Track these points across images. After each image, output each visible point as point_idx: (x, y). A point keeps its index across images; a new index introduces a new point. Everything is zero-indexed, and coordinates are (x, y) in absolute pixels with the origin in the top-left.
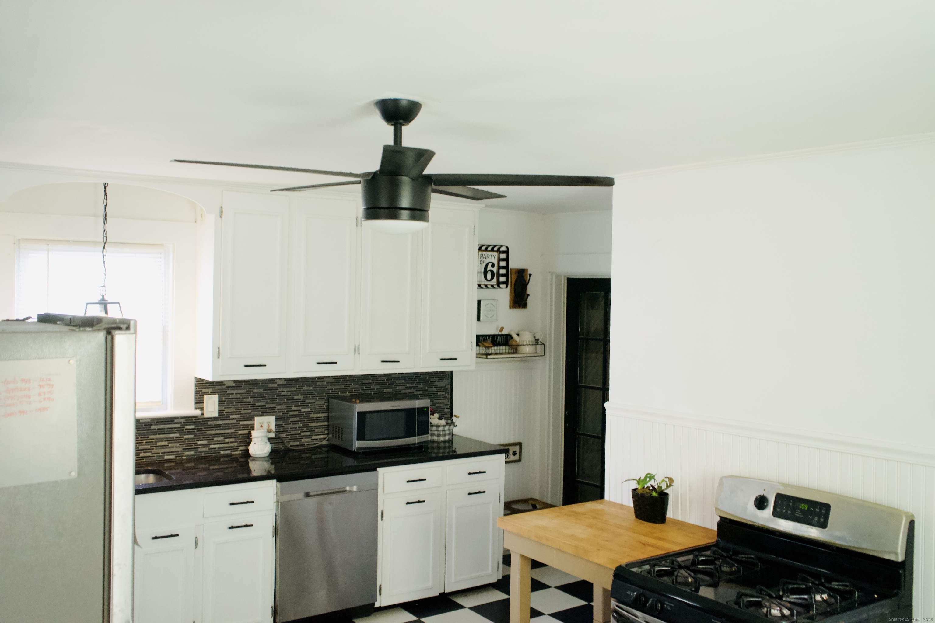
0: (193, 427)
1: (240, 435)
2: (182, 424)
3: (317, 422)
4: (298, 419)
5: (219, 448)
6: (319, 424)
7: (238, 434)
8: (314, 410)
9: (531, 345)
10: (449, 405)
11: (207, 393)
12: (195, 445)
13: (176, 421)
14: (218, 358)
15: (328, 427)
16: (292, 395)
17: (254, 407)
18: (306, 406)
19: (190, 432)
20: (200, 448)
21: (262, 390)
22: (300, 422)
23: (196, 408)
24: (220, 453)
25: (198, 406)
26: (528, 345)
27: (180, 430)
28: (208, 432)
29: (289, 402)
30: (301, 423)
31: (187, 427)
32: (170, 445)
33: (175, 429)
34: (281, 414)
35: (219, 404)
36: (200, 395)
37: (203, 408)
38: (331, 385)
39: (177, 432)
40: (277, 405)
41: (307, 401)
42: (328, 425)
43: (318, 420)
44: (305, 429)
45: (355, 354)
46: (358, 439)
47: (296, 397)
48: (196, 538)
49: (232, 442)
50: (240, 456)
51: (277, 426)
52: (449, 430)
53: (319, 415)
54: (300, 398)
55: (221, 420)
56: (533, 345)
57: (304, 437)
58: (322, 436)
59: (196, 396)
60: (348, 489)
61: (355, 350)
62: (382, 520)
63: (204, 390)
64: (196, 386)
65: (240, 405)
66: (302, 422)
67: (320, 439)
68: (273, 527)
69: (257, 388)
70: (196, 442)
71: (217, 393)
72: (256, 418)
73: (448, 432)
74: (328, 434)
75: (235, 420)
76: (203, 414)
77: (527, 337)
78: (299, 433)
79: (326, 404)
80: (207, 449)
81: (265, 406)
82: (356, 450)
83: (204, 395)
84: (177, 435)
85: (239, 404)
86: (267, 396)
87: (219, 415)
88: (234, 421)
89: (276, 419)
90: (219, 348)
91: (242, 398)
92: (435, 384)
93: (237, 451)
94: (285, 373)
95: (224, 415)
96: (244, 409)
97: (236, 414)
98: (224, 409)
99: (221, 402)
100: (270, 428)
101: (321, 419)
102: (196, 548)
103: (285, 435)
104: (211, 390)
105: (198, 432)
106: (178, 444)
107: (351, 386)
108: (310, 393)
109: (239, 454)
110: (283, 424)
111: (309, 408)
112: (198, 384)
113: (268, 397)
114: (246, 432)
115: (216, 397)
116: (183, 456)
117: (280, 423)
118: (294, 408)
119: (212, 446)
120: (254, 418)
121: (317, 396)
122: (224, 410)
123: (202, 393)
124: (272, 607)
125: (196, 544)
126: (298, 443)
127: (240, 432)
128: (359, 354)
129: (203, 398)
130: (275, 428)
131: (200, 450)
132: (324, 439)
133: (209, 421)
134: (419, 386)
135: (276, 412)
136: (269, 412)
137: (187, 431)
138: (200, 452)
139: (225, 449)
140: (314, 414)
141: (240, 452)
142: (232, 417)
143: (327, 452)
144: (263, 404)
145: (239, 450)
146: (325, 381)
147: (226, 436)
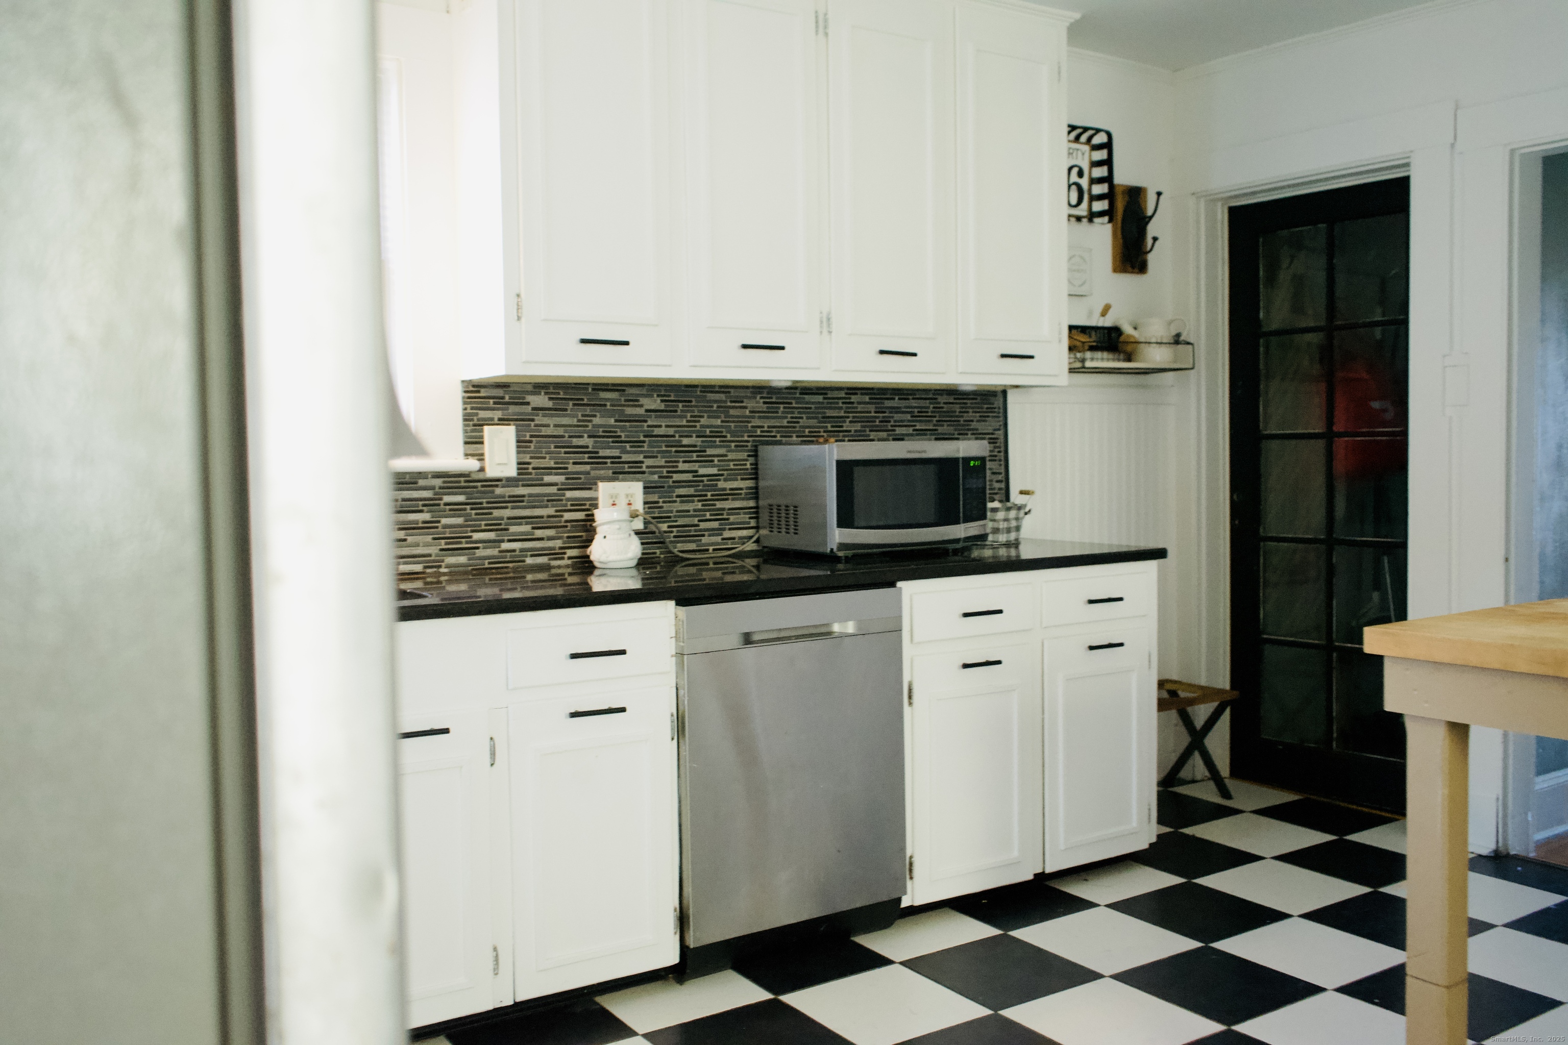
0: (461, 498)
1: (567, 521)
2: (437, 490)
3: (733, 500)
4: (691, 491)
5: (522, 550)
6: (738, 504)
7: (563, 519)
8: (725, 473)
9: (1166, 343)
10: (1000, 473)
11: (490, 422)
12: (467, 543)
13: (421, 482)
14: (519, 318)
15: (757, 513)
16: (677, 435)
17: (596, 460)
18: (709, 462)
19: (456, 509)
20: (478, 548)
21: (612, 421)
22: (696, 499)
23: (467, 455)
24: (524, 561)
25: (473, 448)
26: (1161, 343)
27: (431, 504)
28: (496, 513)
29: (670, 452)
30: (699, 501)
31: (447, 499)
32: (410, 539)
33: (421, 503)
34: (656, 477)
35: (518, 447)
36: (474, 425)
37: (482, 455)
38: (760, 417)
39: (425, 508)
40: (645, 457)
41: (710, 451)
42: (757, 507)
43: (734, 494)
44: (708, 514)
45: (821, 332)
46: (841, 524)
47: (685, 441)
48: (491, 739)
49: (550, 538)
50: (570, 570)
51: (647, 506)
52: (1017, 519)
53: (734, 484)
54: (694, 443)
55: (523, 486)
56: (1169, 343)
57: (706, 533)
58: (745, 533)
59: (465, 425)
60: (836, 628)
61: (821, 322)
62: (910, 704)
63: (483, 414)
64: (465, 403)
65: (566, 453)
66: (701, 497)
67: (740, 538)
68: (672, 715)
69: (602, 417)
70: (470, 534)
71: (512, 423)
72: (601, 485)
73: (1014, 524)
74: (757, 528)
75: (556, 488)
76: (482, 470)
77: (1156, 329)
78: (696, 522)
79: (752, 460)
80: (495, 552)
81: (620, 457)
82: (835, 550)
83: (482, 425)
84: (426, 516)
85: (563, 450)
86: (623, 435)
87: (519, 474)
88: (553, 490)
89: (645, 488)
90: (518, 296)
91: (570, 437)
92: (974, 425)
93: (563, 558)
94: (670, 366)
95: (530, 474)
96: (574, 463)
97: (556, 474)
98: (528, 460)
99: (521, 444)
100: (633, 508)
101: (741, 494)
102: (492, 765)
103: (666, 525)
104: (497, 414)
105: (474, 512)
106: (429, 538)
107: (800, 420)
108: (716, 434)
109: (567, 566)
110: (661, 500)
111: (713, 466)
112: (469, 398)
113: (626, 436)
114: (580, 515)
115: (509, 433)
116: (440, 567)
117: (654, 498)
118: (682, 466)
119: (505, 546)
120: (596, 484)
121: (733, 441)
122: (529, 463)
123: (478, 420)
124: (675, 910)
125: (493, 754)
126: (692, 546)
127: (568, 516)
128: (830, 332)
129: (482, 431)
130: (644, 508)
131: (479, 553)
132: (751, 537)
133: (497, 486)
134: (940, 429)
135: (643, 473)
136: (629, 473)
137: (448, 507)
138: (480, 558)
139: (536, 553)
140: (725, 480)
141: (569, 562)
142: (547, 479)
143: (757, 567)
144: (616, 453)
145: (566, 556)
146: (745, 407)
147: (538, 523)
